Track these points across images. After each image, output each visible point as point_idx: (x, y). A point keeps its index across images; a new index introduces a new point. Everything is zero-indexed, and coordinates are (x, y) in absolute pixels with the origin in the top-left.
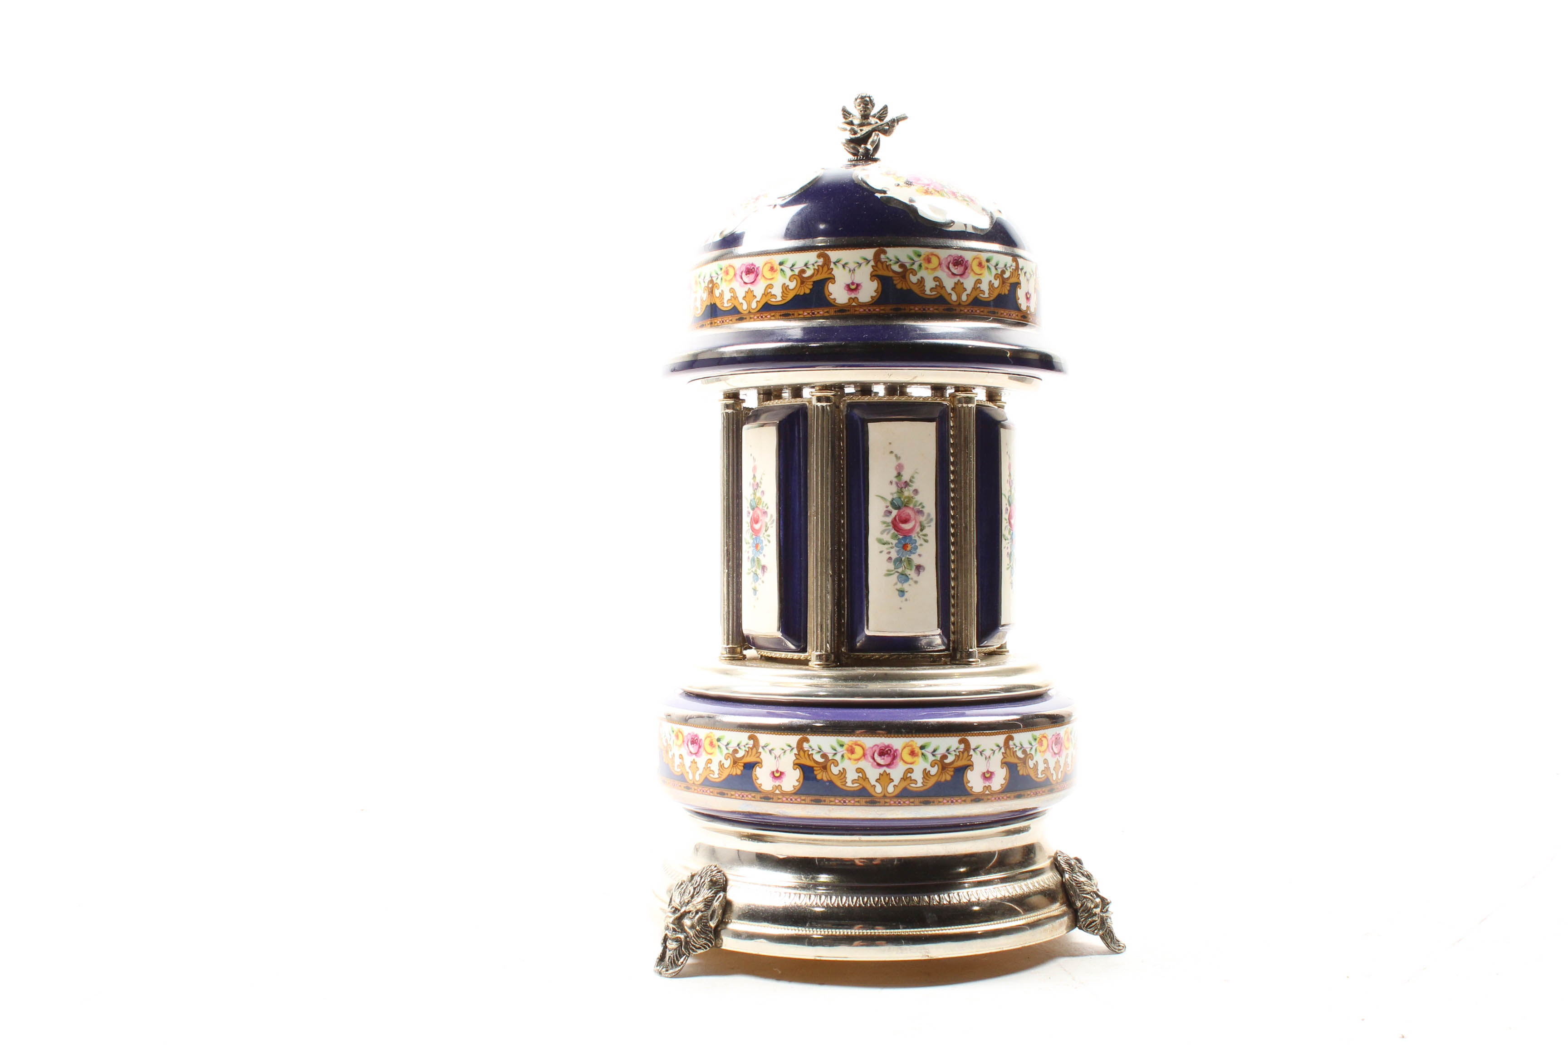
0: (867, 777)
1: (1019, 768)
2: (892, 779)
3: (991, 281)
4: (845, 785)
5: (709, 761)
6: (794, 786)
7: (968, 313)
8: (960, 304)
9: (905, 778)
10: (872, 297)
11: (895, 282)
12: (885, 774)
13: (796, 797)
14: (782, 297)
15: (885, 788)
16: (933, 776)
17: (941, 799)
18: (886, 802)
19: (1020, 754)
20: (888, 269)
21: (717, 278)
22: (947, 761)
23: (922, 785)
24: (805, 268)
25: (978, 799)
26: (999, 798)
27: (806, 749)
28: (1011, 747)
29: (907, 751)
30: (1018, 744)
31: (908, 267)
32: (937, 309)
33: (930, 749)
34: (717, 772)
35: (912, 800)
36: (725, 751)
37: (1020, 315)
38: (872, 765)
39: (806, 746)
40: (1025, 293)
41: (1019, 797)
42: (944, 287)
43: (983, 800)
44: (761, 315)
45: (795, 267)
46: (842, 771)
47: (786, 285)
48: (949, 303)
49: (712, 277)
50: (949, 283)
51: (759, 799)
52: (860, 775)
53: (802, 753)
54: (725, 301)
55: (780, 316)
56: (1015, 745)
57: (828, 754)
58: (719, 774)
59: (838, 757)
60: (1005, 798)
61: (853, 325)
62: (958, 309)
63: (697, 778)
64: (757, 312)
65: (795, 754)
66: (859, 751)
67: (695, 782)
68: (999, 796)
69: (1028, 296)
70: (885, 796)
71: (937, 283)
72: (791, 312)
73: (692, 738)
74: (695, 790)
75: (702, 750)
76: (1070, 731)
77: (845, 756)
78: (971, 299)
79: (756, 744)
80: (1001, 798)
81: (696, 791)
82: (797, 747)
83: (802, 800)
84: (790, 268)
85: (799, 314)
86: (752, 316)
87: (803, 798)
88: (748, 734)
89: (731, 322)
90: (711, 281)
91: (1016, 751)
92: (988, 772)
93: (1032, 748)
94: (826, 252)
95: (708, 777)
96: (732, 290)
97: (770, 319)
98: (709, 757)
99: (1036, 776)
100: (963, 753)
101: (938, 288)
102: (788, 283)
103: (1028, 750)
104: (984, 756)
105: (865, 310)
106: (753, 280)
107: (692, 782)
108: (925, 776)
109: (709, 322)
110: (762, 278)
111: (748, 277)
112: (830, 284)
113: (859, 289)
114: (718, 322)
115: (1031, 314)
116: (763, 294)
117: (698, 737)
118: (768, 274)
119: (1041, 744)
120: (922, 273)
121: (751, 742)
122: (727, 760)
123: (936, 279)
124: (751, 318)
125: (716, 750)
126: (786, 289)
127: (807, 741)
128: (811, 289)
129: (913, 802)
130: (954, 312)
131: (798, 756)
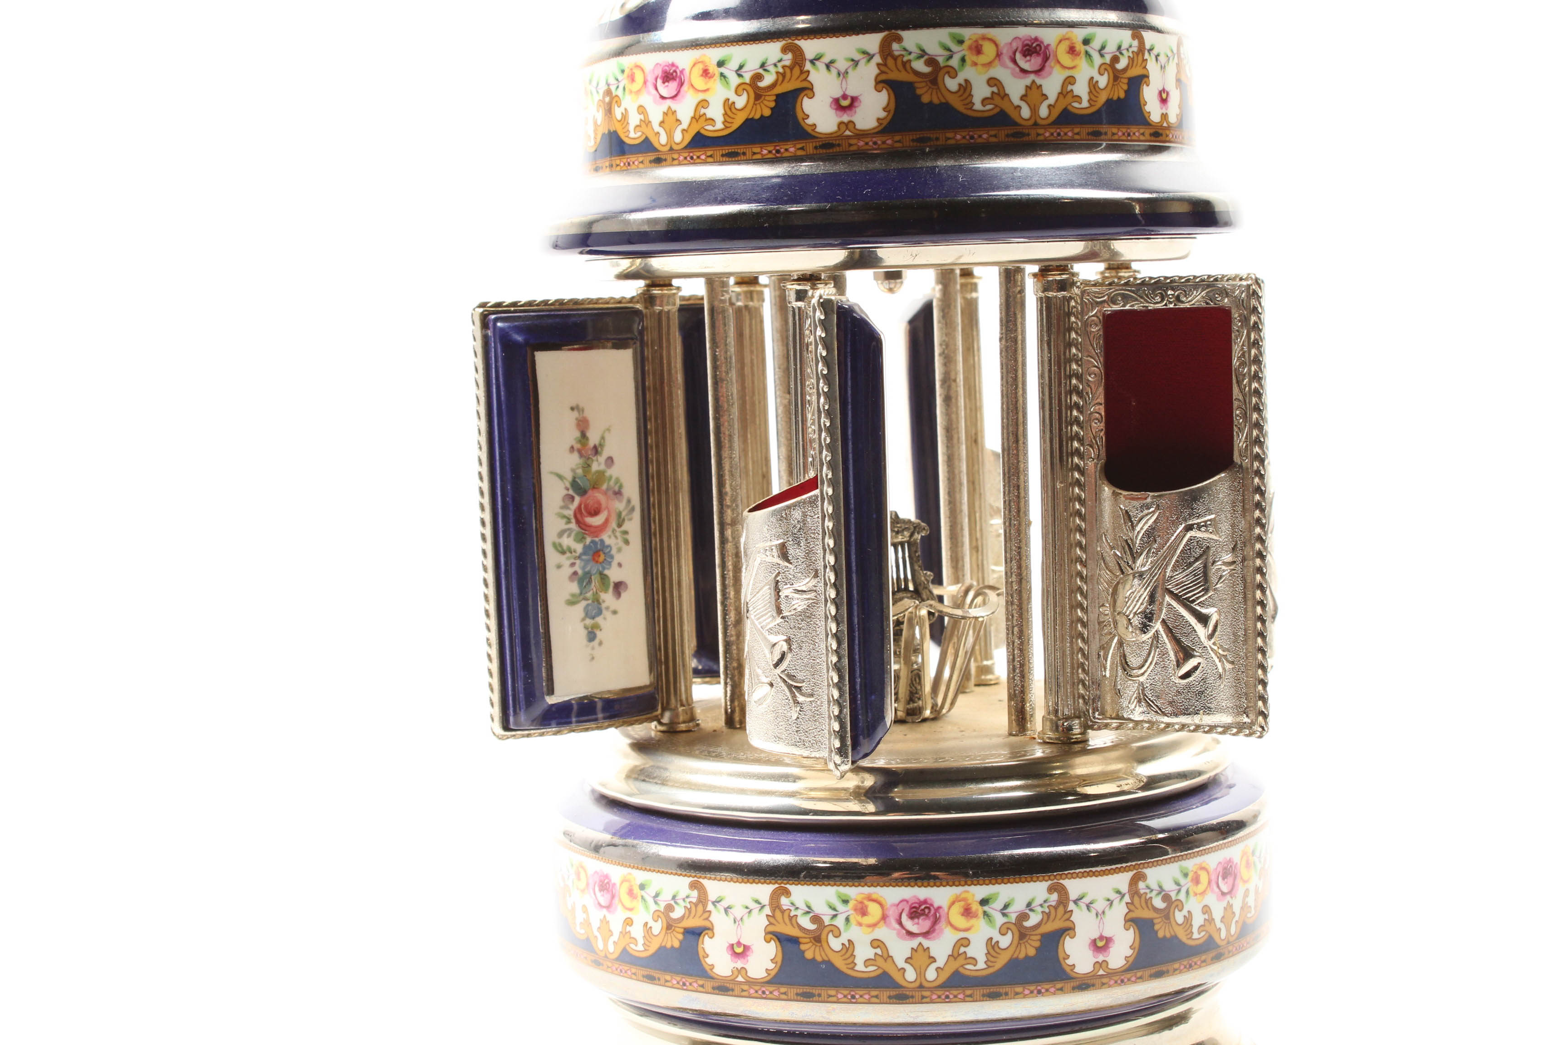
0: (891, 954)
1: (1156, 927)
2: (933, 957)
3: (1092, 78)
4: (852, 969)
5: (629, 922)
6: (767, 969)
7: (1052, 138)
8: (1036, 124)
9: (956, 955)
10: (878, 119)
11: (919, 92)
12: (920, 949)
13: (771, 989)
14: (723, 123)
15: (921, 973)
16: (1005, 949)
17: (1019, 989)
18: (923, 997)
19: (1158, 903)
20: (906, 70)
21: (618, 87)
22: (1028, 924)
23: (985, 966)
24: (761, 71)
25: (1084, 984)
26: (1122, 981)
27: (785, 908)
28: (1142, 891)
29: (957, 909)
30: (1154, 886)
31: (942, 64)
32: (995, 136)
33: (998, 904)
34: (641, 941)
35: (968, 992)
36: (653, 907)
37: (1148, 132)
38: (898, 934)
39: (784, 901)
40: (1157, 92)
41: (1159, 975)
42: (1008, 95)
43: (1093, 985)
44: (691, 154)
45: (744, 69)
46: (847, 946)
47: (730, 102)
48: (1015, 124)
49: (608, 85)
50: (1015, 88)
51: (710, 990)
52: (879, 951)
53: (778, 914)
54: (631, 128)
55: (723, 156)
56: (1148, 887)
57: (823, 917)
58: (644, 944)
59: (840, 922)
60: (1133, 979)
61: (846, 170)
62: (1033, 133)
63: (611, 948)
64: (683, 149)
65: (767, 916)
66: (874, 910)
67: (608, 955)
68: (1122, 977)
69: (1164, 96)
70: (921, 986)
71: (995, 89)
72: (740, 149)
73: (601, 881)
74: (608, 967)
75: (616, 901)
76: (1251, 851)
77: (852, 919)
78: (1056, 113)
79: (703, 899)
80: (1126, 980)
81: (610, 970)
82: (771, 904)
83: (782, 993)
84: (737, 71)
85: (754, 153)
86: (675, 156)
87: (783, 990)
88: (687, 880)
89: (641, 165)
90: (608, 92)
91: (1151, 898)
92: (1101, 938)
93: (1179, 891)
94: (797, 42)
95: (628, 948)
96: (642, 109)
97: (705, 162)
98: (629, 914)
99: (1189, 936)
100: (1056, 908)
101: (996, 97)
102: (733, 97)
103: (1173, 895)
104: (1094, 912)
105: (867, 144)
106: (675, 93)
107: (603, 954)
108: (992, 951)
109: (607, 164)
110: (689, 89)
111: (667, 86)
112: (806, 100)
113: (855, 107)
114: (622, 164)
115: (1169, 128)
116: (692, 118)
117: (610, 881)
118: (699, 82)
119: (1197, 881)
120: (968, 73)
121: (695, 894)
122: (656, 921)
123: (991, 82)
124: (674, 159)
125: (638, 904)
126: (730, 109)
127: (787, 893)
128: (772, 109)
129: (970, 996)
130: (1026, 139)
131: (772, 920)
